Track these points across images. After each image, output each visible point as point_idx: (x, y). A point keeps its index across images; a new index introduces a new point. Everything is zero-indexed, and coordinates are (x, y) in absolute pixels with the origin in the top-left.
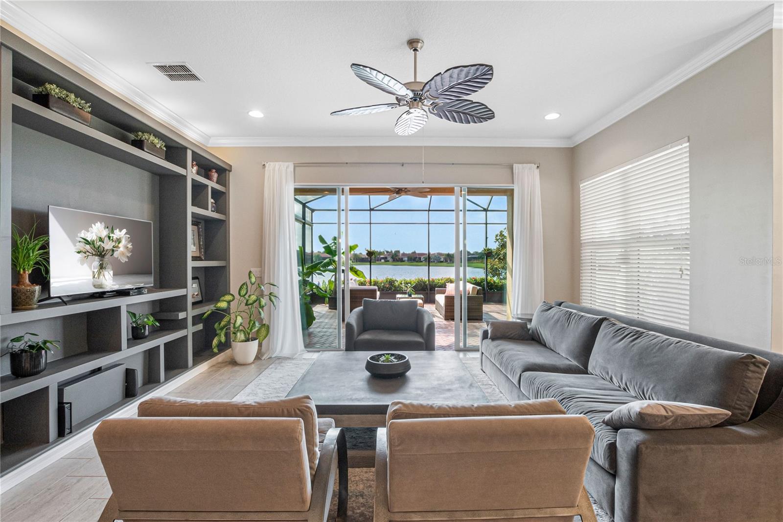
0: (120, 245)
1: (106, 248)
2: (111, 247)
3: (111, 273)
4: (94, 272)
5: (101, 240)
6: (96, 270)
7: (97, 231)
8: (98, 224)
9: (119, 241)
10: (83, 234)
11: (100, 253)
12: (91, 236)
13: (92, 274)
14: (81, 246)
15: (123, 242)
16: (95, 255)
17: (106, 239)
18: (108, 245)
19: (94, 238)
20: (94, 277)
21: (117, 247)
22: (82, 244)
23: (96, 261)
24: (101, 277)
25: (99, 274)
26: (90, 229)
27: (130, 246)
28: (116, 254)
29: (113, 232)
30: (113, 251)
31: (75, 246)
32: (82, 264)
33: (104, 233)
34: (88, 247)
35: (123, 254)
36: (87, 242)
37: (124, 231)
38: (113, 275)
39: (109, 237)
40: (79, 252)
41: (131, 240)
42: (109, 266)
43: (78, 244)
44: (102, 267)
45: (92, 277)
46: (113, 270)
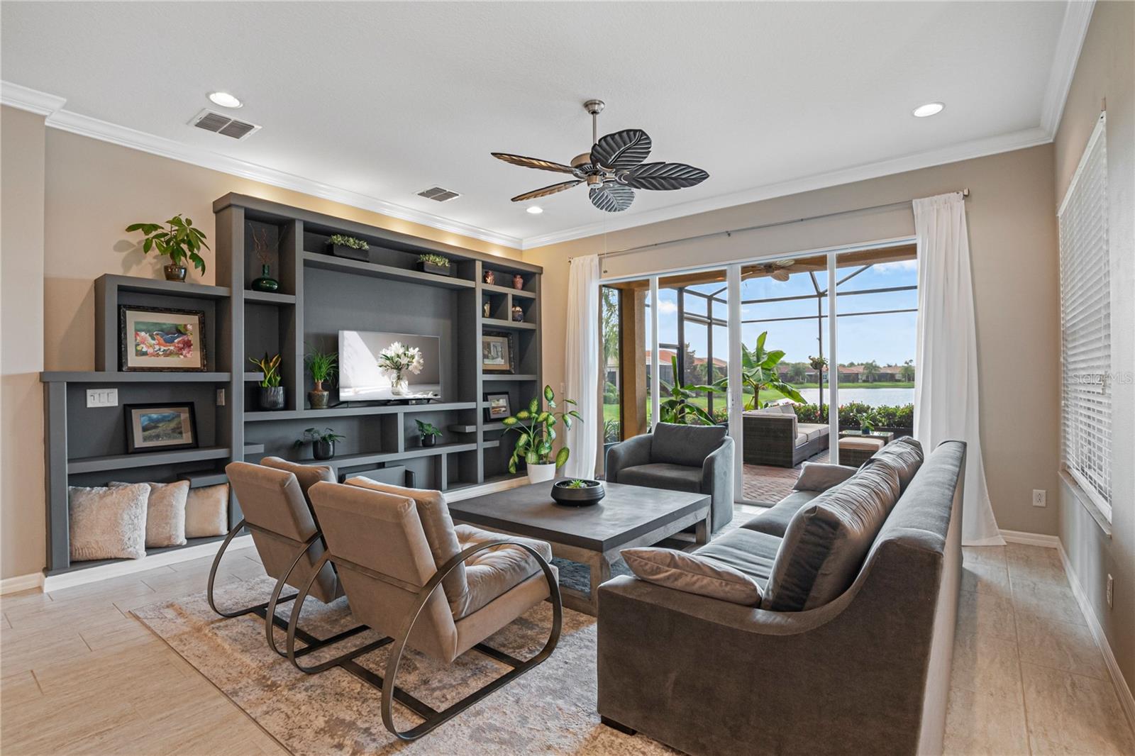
0: (414, 361)
1: (402, 363)
2: (406, 362)
3: (407, 382)
4: (392, 382)
5: (398, 356)
6: (394, 381)
7: (395, 349)
8: (396, 344)
9: (413, 357)
10: (384, 352)
11: (398, 367)
12: (390, 353)
13: (390, 383)
14: (383, 361)
15: (416, 358)
16: (394, 368)
17: (403, 355)
18: (404, 361)
19: (393, 355)
20: (393, 386)
21: (412, 362)
22: (383, 360)
23: (394, 374)
24: (399, 386)
25: (397, 383)
26: (390, 348)
27: (421, 361)
28: (410, 368)
29: (408, 350)
30: (408, 365)
31: (378, 361)
32: (383, 376)
33: (401, 351)
34: (388, 362)
35: (416, 367)
36: (387, 358)
37: (417, 349)
38: (409, 384)
39: (405, 354)
40: (380, 366)
41: (423, 356)
42: (405, 377)
43: (380, 359)
44: (399, 378)
45: (391, 386)
46: (408, 380)
